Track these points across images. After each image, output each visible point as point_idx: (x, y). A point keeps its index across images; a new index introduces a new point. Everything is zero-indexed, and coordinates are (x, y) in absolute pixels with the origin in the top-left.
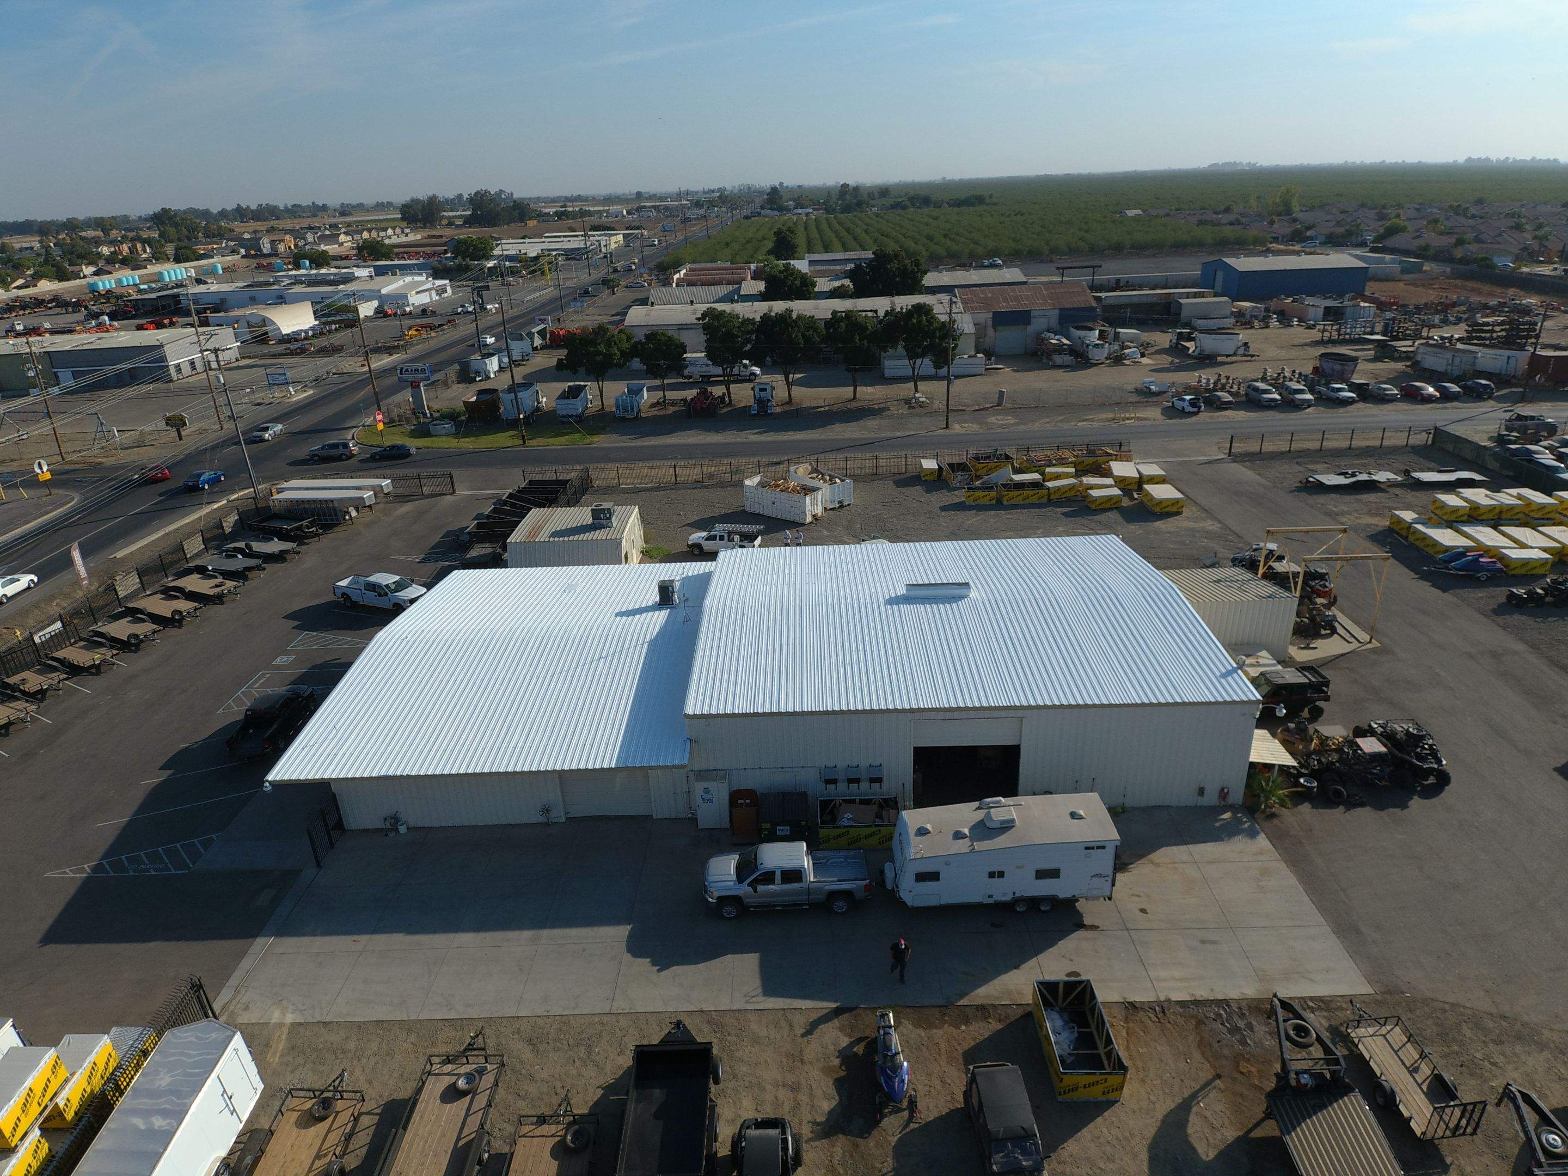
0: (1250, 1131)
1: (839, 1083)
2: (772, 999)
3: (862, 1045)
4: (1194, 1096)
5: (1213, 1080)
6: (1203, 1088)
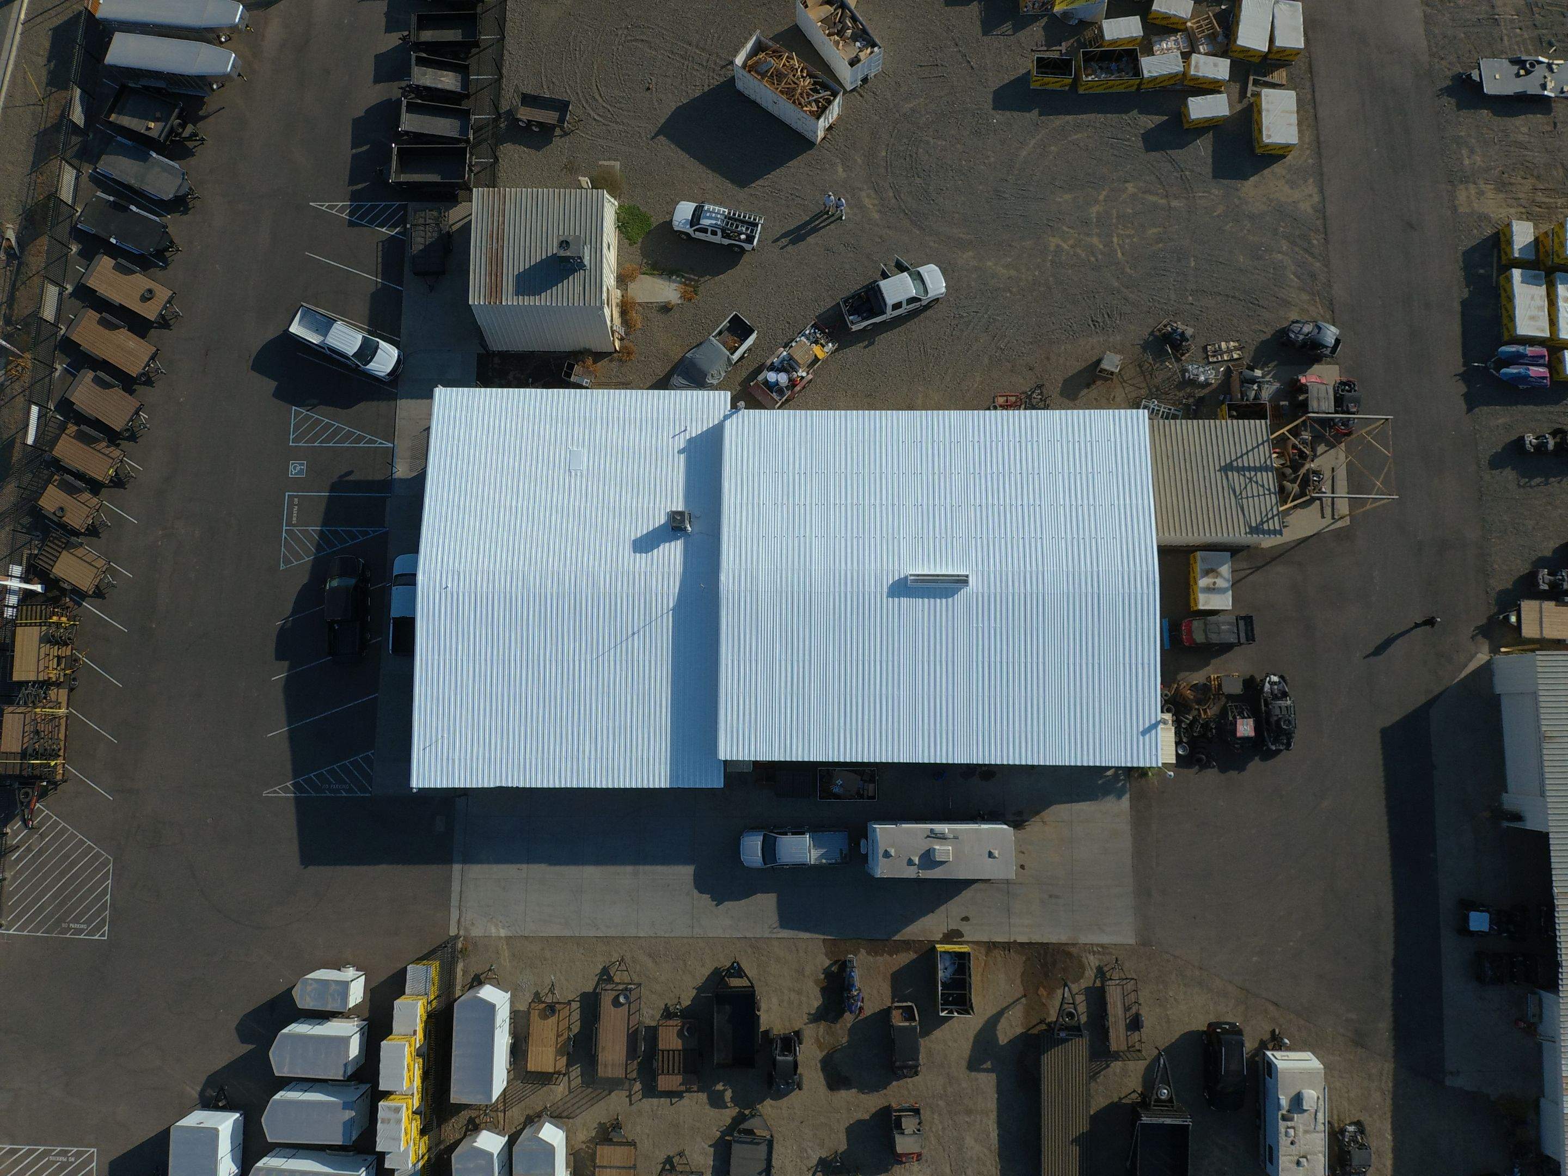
0: (1029, 1030)
1: (824, 991)
2: (786, 931)
3: (837, 966)
4: (1007, 1007)
5: (1021, 998)
6: (1014, 1002)
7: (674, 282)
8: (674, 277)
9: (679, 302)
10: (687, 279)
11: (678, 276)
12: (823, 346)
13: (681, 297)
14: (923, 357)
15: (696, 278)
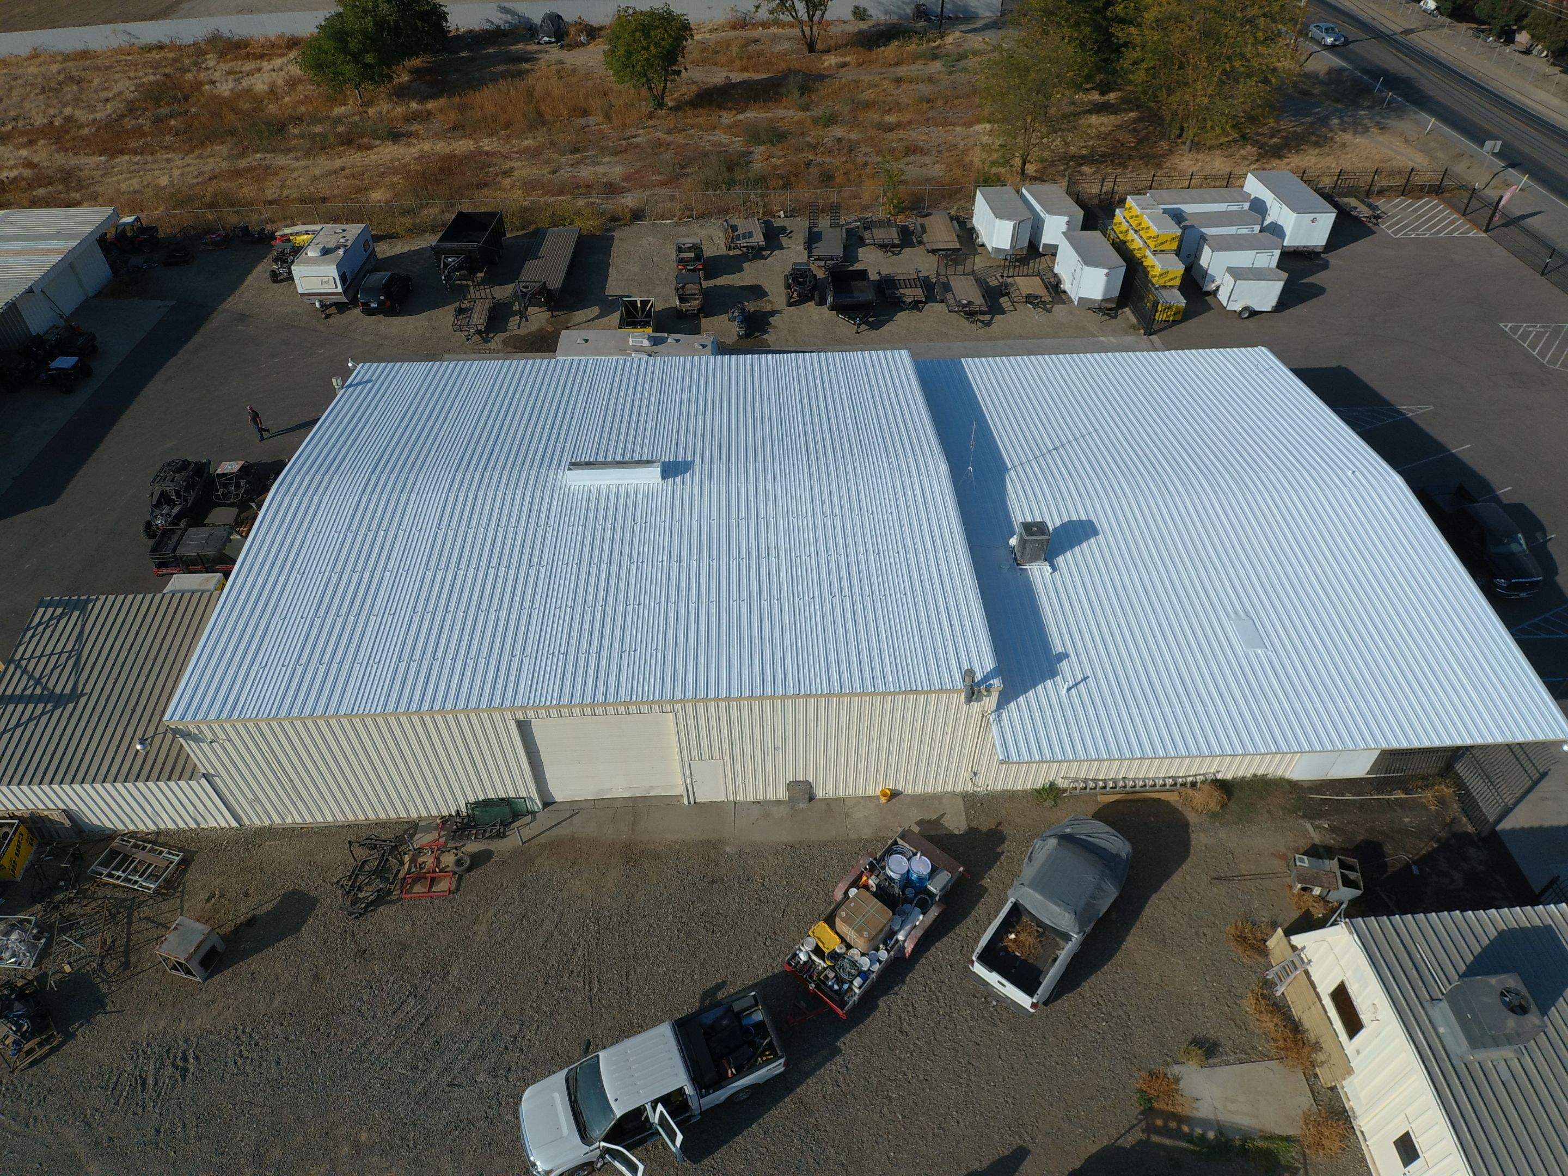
7: (1205, 1123)
8: (1211, 1135)
9: (1176, 1069)
10: (1177, 1134)
11: (1203, 1137)
12: (818, 951)
13: (1177, 1080)
14: (594, 968)
15: (1155, 1139)
